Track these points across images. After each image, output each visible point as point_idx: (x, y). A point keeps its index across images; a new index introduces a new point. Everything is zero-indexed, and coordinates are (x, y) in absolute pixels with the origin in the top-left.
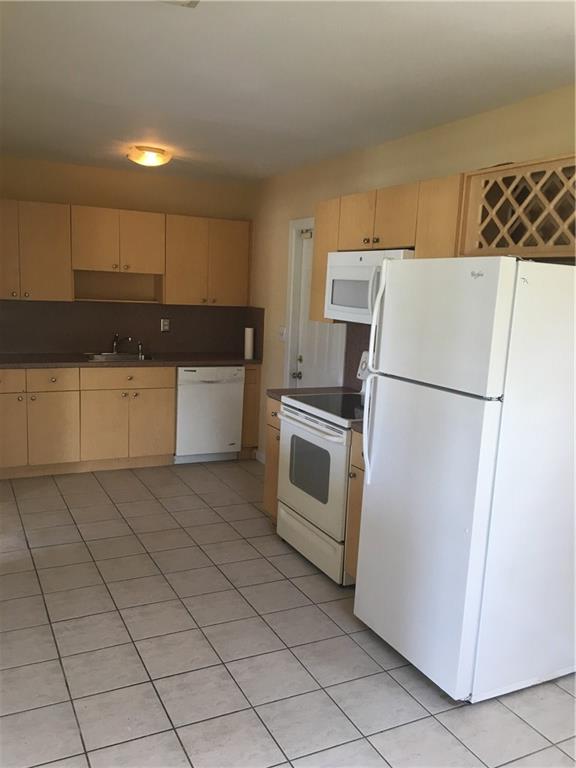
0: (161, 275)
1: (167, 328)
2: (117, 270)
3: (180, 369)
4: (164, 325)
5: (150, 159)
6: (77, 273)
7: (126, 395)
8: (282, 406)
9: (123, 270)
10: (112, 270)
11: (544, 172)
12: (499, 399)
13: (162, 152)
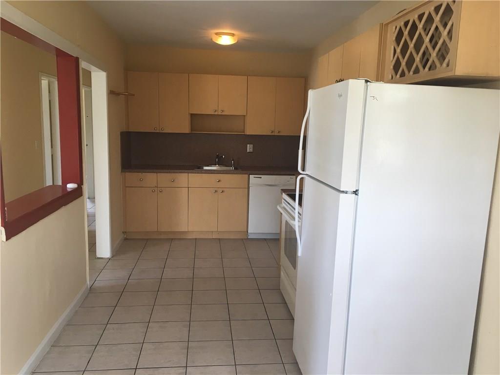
0: (244, 116)
1: (251, 150)
2: (216, 113)
3: (250, 176)
4: (250, 148)
5: (226, 41)
6: (192, 116)
7: (216, 191)
8: (283, 200)
9: (220, 113)
10: (213, 113)
11: (424, 13)
12: (356, 192)
13: (233, 35)
